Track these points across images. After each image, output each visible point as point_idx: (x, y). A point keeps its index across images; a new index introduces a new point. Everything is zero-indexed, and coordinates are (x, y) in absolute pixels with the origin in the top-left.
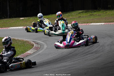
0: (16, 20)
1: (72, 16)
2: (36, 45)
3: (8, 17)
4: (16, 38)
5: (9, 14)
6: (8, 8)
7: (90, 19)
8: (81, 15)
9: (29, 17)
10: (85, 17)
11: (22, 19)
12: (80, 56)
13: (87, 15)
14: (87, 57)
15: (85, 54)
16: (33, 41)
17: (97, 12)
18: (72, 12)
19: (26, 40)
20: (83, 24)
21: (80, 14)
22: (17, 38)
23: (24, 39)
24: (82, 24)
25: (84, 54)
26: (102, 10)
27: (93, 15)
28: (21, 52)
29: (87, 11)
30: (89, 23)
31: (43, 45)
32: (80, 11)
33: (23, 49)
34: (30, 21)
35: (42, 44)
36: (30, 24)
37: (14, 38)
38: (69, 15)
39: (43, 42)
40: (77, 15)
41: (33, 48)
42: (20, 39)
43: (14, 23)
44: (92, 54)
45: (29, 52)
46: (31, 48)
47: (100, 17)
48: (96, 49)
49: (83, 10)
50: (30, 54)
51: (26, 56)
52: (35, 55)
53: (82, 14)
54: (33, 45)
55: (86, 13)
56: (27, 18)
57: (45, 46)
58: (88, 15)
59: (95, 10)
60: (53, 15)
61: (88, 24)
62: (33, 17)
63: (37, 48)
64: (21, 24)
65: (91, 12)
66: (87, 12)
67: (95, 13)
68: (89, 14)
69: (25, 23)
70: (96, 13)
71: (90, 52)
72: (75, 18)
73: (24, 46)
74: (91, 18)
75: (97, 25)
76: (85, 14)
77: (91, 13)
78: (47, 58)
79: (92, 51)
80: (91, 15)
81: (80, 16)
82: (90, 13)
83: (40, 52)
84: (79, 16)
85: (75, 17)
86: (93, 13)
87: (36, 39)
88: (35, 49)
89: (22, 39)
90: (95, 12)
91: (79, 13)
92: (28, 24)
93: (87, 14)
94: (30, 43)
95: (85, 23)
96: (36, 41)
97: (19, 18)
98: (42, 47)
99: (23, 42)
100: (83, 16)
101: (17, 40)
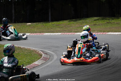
0: (22, 25)
1: (86, 23)
2: (45, 55)
3: (13, 22)
4: (22, 47)
5: (13, 18)
6: (13, 11)
7: (106, 27)
8: (96, 22)
9: (37, 23)
10: (102, 25)
11: (29, 25)
12: (95, 70)
13: (104, 23)
14: (103, 71)
15: (101, 68)
16: (41, 51)
17: (115, 20)
18: (86, 19)
19: (34, 49)
20: (99, 33)
23: (31, 48)
24: (97, 32)
25: (99, 68)
27: (110, 23)
28: (27, 62)
29: (104, 18)
30: (106, 32)
31: (53, 56)
32: (96, 18)
33: (30, 59)
34: (38, 27)
35: (51, 54)
36: (38, 30)
37: (20, 46)
38: (83, 22)
39: (53, 52)
40: (92, 22)
41: (41, 59)
42: (26, 47)
43: (19, 28)
44: (109, 67)
45: (36, 63)
46: (39, 59)
47: (119, 26)
48: (114, 63)
49: (99, 16)
50: (38, 66)
51: (33, 68)
52: (43, 67)
53: (97, 21)
54: (41, 55)
56: (34, 23)
57: (55, 57)
58: (105, 22)
59: (113, 18)
60: (65, 21)
61: (104, 33)
62: (41, 23)
63: (46, 59)
64: (27, 31)
65: (108, 20)
67: (113, 21)
69: (32, 29)
71: (107, 66)
73: (31, 56)
74: (108, 27)
75: (115, 35)
76: (101, 22)
77: (108, 21)
78: (57, 71)
79: (109, 65)
80: (108, 23)
81: (96, 24)
82: (107, 20)
83: (49, 63)
84: (94, 23)
85: (90, 25)
86: (110, 21)
87: (45, 48)
88: (43, 60)
89: (29, 48)
91: (95, 20)
92: (35, 30)
93: (104, 21)
94: (38, 53)
95: (101, 31)
96: (44, 50)
97: (25, 23)
98: (51, 57)
99: (29, 51)
100: (99, 23)
101: (23, 48)
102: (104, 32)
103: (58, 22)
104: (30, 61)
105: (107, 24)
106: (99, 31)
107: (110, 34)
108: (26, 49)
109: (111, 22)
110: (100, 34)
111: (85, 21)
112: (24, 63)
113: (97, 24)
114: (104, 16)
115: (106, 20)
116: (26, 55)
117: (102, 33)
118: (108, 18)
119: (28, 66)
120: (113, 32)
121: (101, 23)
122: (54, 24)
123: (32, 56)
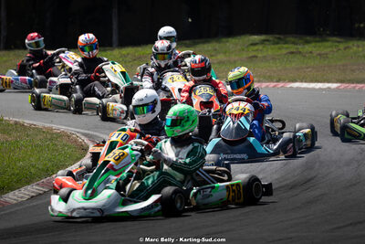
3: (2, 45)
4: (27, 122)
5: (3, 33)
6: (3, 14)
7: (288, 66)
8: (257, 50)
10: (273, 59)
13: (280, 52)
16: (86, 135)
17: (313, 44)
18: (224, 40)
19: (63, 128)
21: (256, 47)
22: (31, 122)
23: (54, 126)
26: (335, 39)
27: (300, 52)
28: (43, 170)
29: (279, 38)
30: (284, 80)
32: (256, 38)
33: (50, 160)
37: (21, 120)
38: (216, 50)
40: (243, 50)
42: (40, 124)
46: (78, 159)
47: (326, 62)
49: (266, 33)
53: (260, 47)
54: (85, 149)
55: (277, 46)
58: (284, 51)
59: (308, 38)
61: (281, 84)
65: (294, 43)
66: (277, 43)
67: (308, 48)
68: (288, 51)
70: (313, 48)
72: (235, 62)
74: (293, 65)
75: (314, 89)
76: (270, 50)
77: (292, 48)
80: (292, 53)
81: (255, 56)
82: (290, 45)
84: (251, 55)
85: (236, 58)
89: (47, 125)
90: (308, 42)
91: (253, 44)
93: (280, 49)
94: (76, 141)
95: (270, 79)
96: (95, 133)
99: (49, 137)
100: (265, 54)
101: (30, 127)
102: (279, 81)
103: (139, 49)
104: (49, 164)
105: (290, 56)
106: (264, 77)
107: (298, 88)
108: (39, 130)
109: (301, 50)
110: (267, 86)
111: (222, 45)
112: (32, 170)
113: (260, 55)
114: (279, 34)
115: (286, 43)
116: (37, 146)
117: (273, 84)
118: (292, 39)
119: (44, 180)
120: (306, 82)
121: (270, 52)
122: (128, 54)
123: (57, 150)
